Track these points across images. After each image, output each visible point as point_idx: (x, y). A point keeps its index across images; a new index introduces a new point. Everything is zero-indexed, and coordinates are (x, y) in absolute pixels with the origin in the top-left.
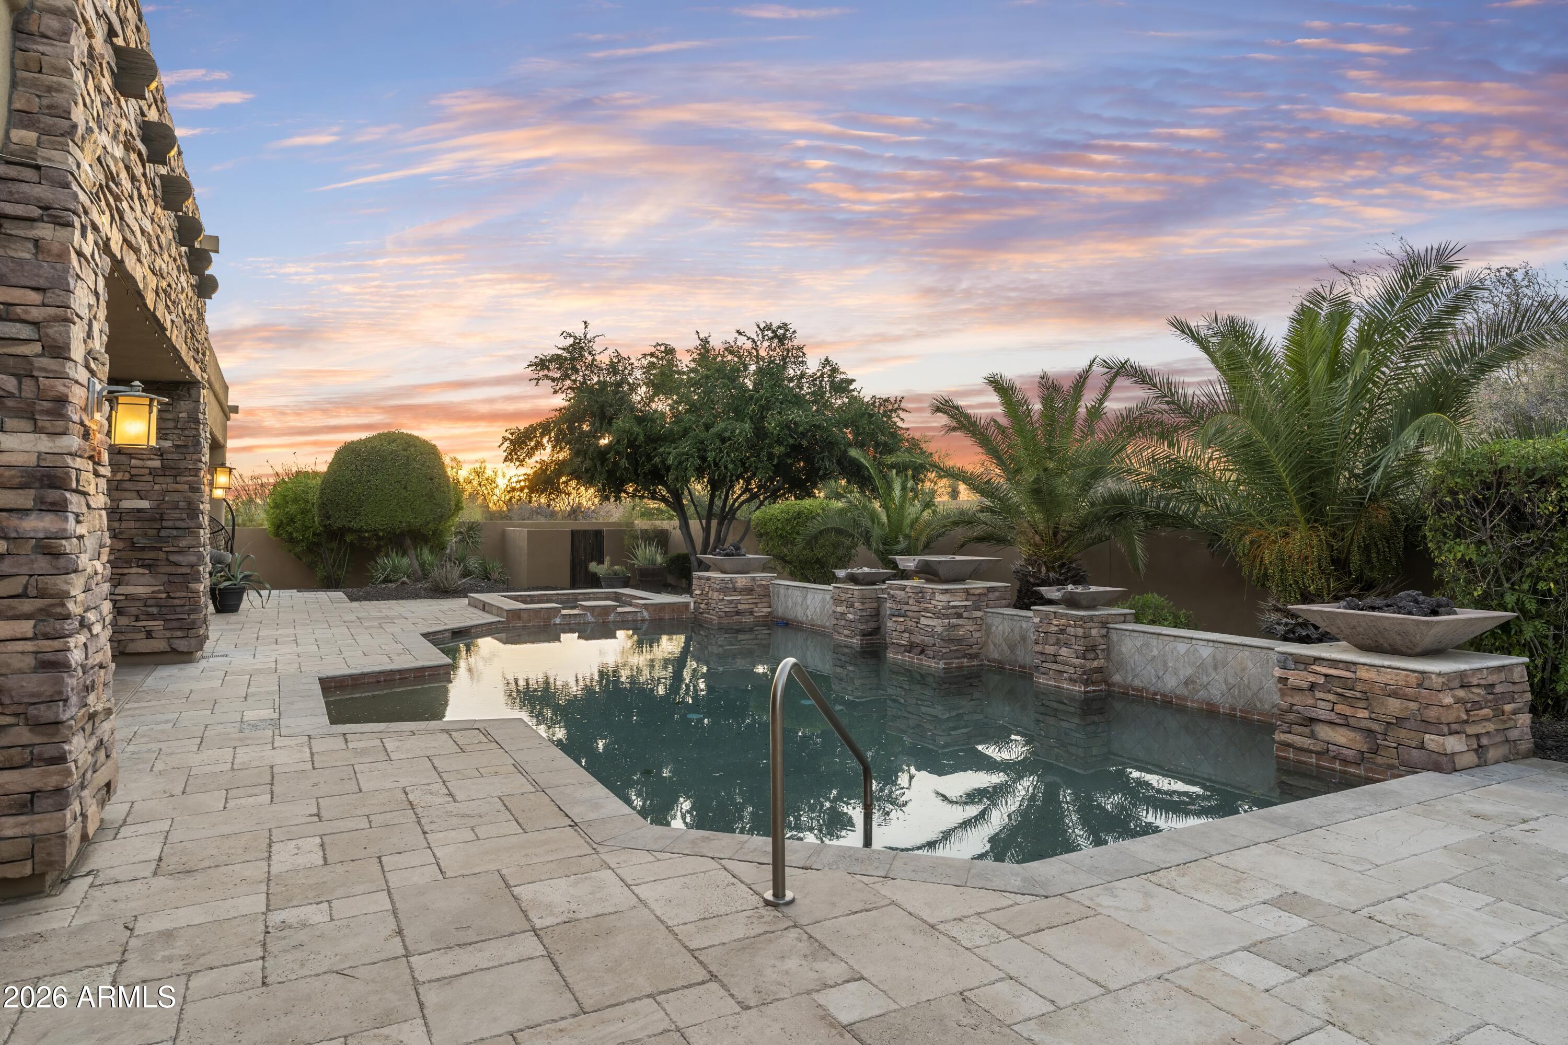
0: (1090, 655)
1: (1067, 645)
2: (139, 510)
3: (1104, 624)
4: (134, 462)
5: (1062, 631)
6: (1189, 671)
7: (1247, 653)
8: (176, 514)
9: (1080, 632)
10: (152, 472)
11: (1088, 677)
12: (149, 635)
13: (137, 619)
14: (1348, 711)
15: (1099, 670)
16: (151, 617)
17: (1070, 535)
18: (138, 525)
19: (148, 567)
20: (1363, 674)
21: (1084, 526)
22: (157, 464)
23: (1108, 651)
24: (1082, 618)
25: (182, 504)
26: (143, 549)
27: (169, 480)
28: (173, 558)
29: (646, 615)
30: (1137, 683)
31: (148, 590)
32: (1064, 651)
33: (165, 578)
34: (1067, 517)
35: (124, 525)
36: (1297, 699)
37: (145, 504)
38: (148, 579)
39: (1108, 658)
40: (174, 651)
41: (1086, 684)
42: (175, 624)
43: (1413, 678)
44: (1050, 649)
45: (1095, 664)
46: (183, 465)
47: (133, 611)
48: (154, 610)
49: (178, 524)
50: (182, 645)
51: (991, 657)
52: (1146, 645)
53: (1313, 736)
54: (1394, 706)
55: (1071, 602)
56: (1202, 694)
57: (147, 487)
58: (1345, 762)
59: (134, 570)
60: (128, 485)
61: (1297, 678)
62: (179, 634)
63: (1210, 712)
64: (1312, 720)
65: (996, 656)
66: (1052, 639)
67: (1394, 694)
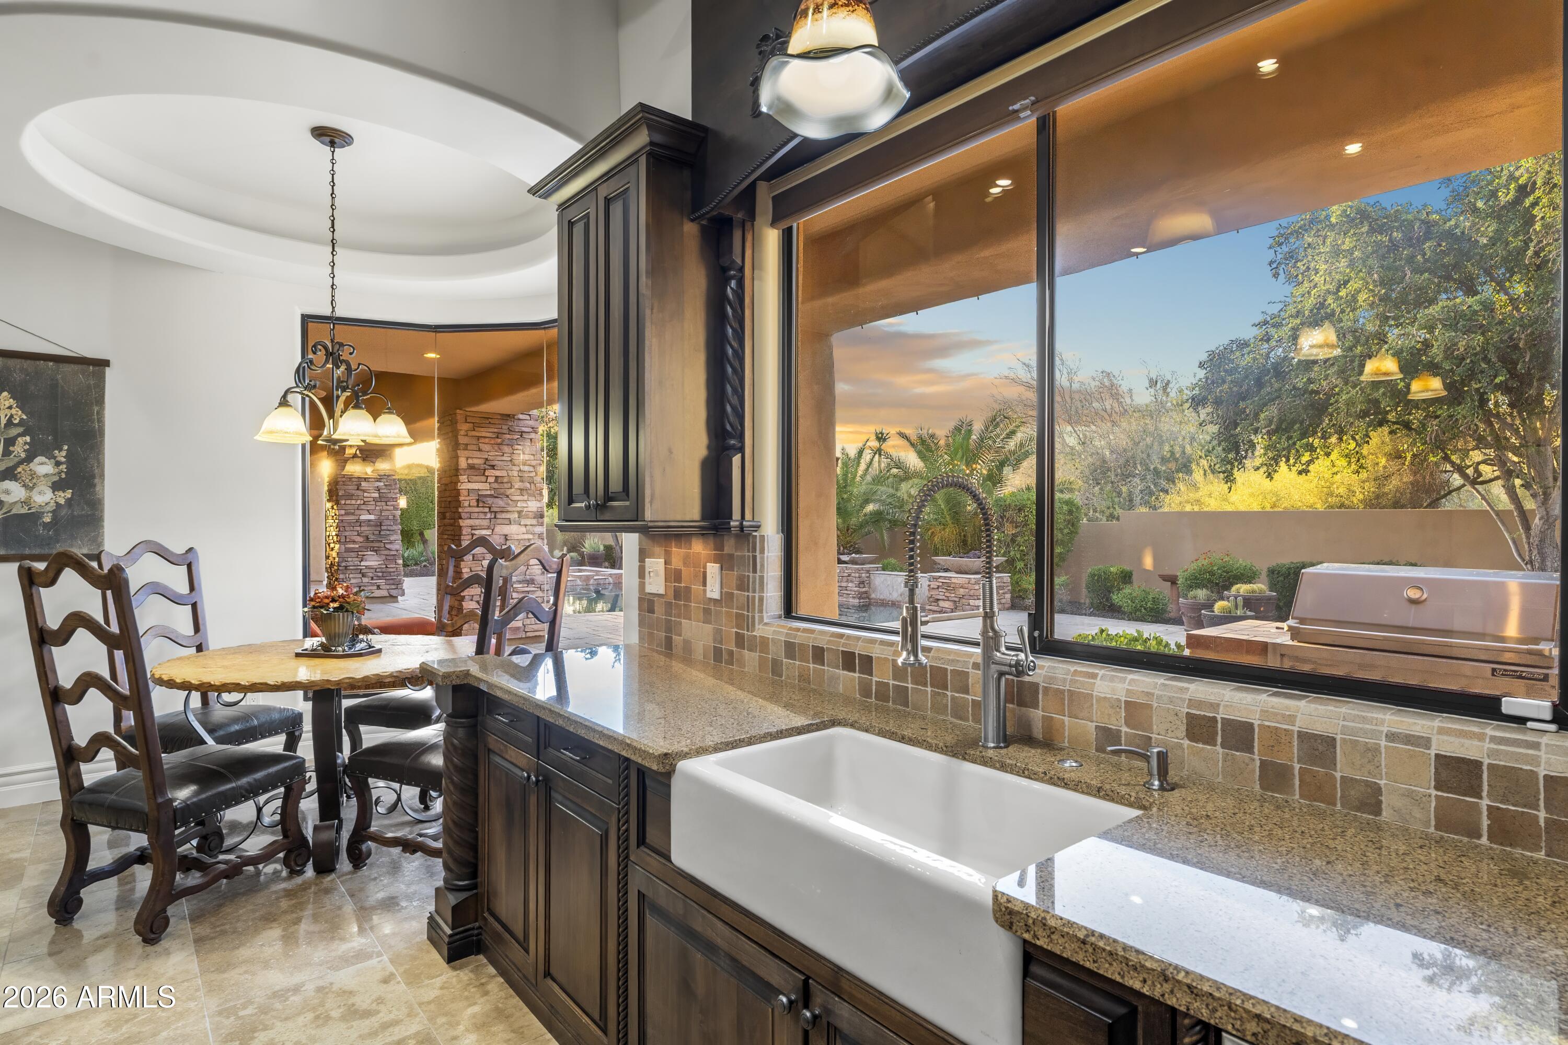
0: (862, 586)
1: (852, 581)
2: (369, 521)
3: (868, 572)
4: (366, 494)
5: (849, 576)
8: (388, 522)
9: (857, 575)
10: (374, 499)
11: (861, 596)
12: (378, 587)
13: (372, 579)
14: (947, 594)
15: (866, 592)
16: (379, 578)
17: (855, 531)
18: (369, 528)
19: (376, 551)
20: (953, 580)
21: (862, 526)
22: (377, 495)
23: (869, 583)
24: (858, 569)
25: (391, 517)
26: (372, 542)
27: (383, 504)
28: (388, 546)
29: (611, 580)
31: (377, 563)
32: (850, 585)
33: (384, 557)
34: (854, 521)
35: (363, 529)
37: (372, 517)
38: (376, 557)
39: (870, 587)
40: (391, 596)
41: (860, 598)
42: (391, 582)
43: (967, 581)
45: (864, 590)
46: (389, 495)
47: (371, 575)
48: (380, 574)
49: (389, 528)
50: (394, 593)
52: (885, 580)
53: (938, 605)
55: (853, 562)
57: (373, 507)
59: (369, 553)
60: (363, 507)
62: (393, 587)
64: (938, 600)
66: (845, 579)
67: (962, 587)
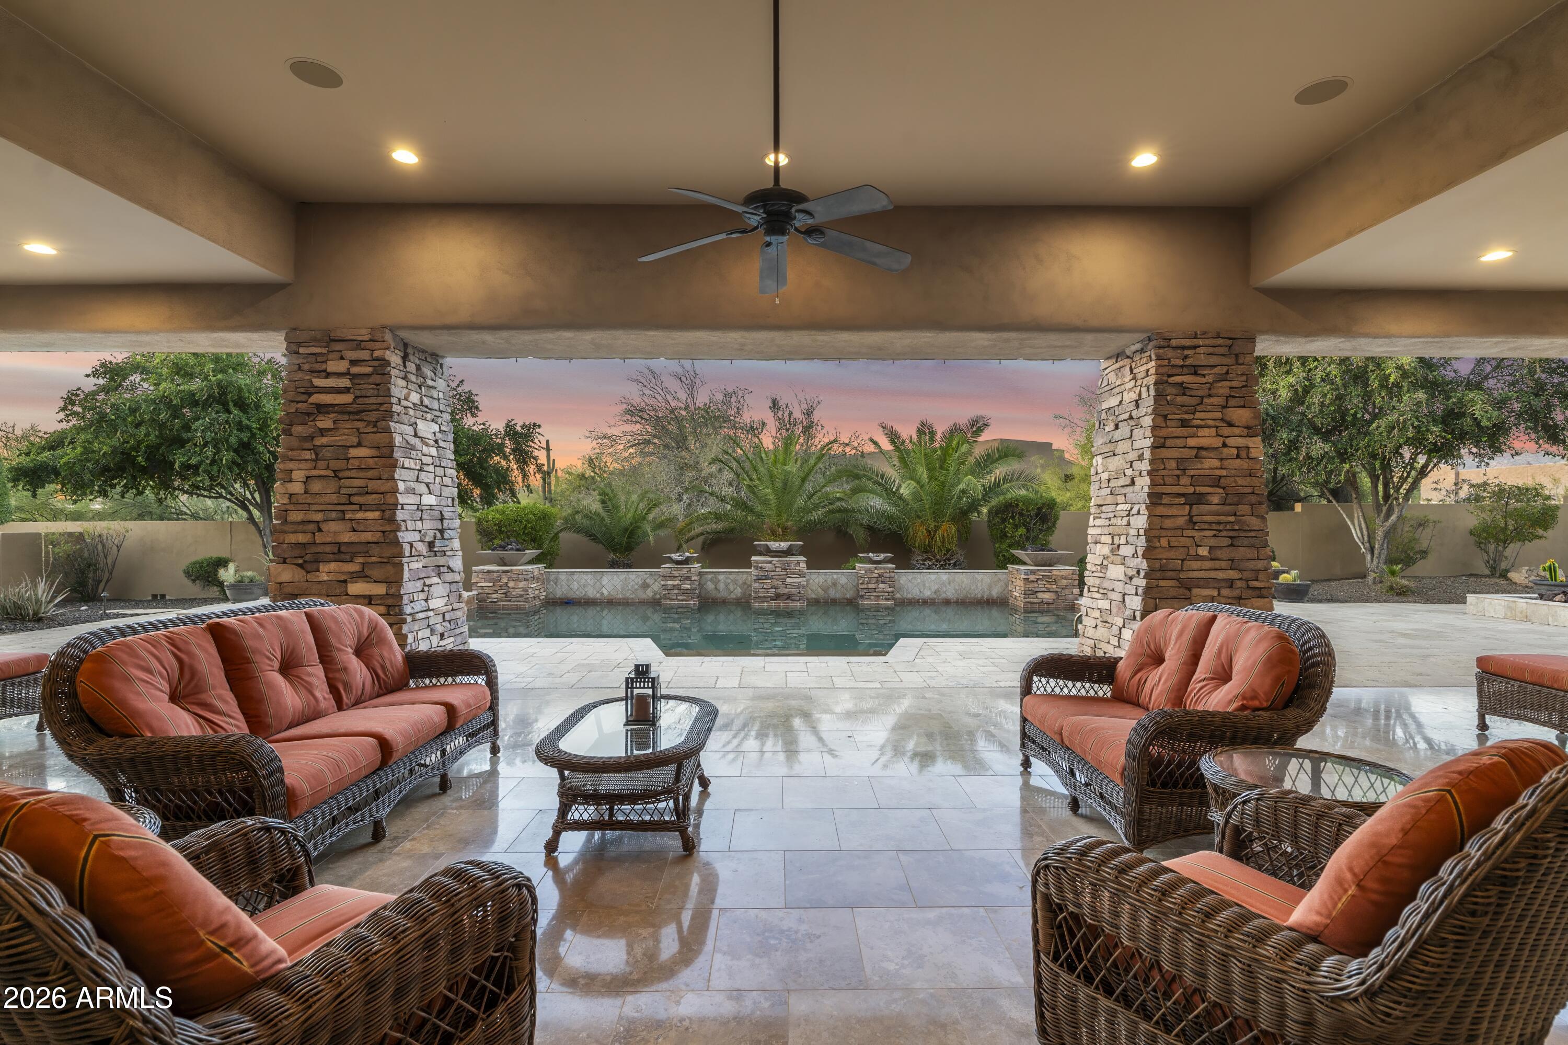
1: (883, 582)
6: (937, 587)
7: (964, 575)
14: (1049, 586)
15: (893, 593)
30: (910, 596)
32: (881, 586)
36: (1031, 586)
39: (894, 587)
43: (1071, 572)
44: (872, 586)
51: (809, 597)
54: (1064, 582)
56: (944, 596)
58: (1048, 604)
61: (1032, 578)
63: (947, 602)
65: (814, 596)
66: (874, 581)
